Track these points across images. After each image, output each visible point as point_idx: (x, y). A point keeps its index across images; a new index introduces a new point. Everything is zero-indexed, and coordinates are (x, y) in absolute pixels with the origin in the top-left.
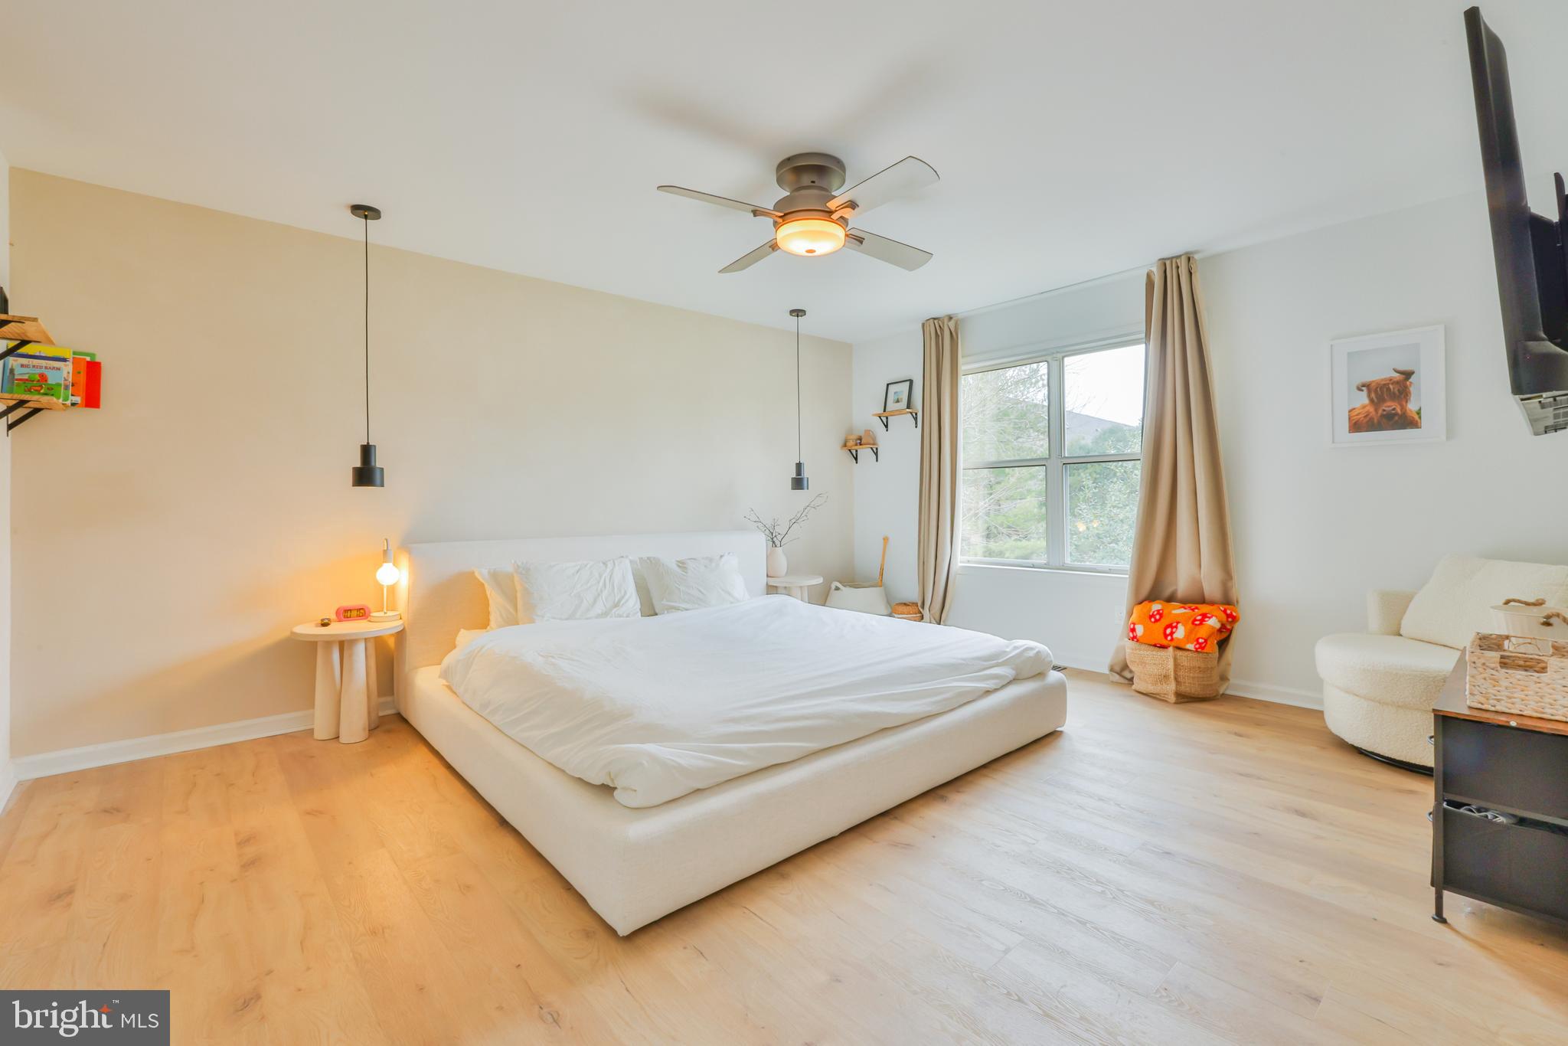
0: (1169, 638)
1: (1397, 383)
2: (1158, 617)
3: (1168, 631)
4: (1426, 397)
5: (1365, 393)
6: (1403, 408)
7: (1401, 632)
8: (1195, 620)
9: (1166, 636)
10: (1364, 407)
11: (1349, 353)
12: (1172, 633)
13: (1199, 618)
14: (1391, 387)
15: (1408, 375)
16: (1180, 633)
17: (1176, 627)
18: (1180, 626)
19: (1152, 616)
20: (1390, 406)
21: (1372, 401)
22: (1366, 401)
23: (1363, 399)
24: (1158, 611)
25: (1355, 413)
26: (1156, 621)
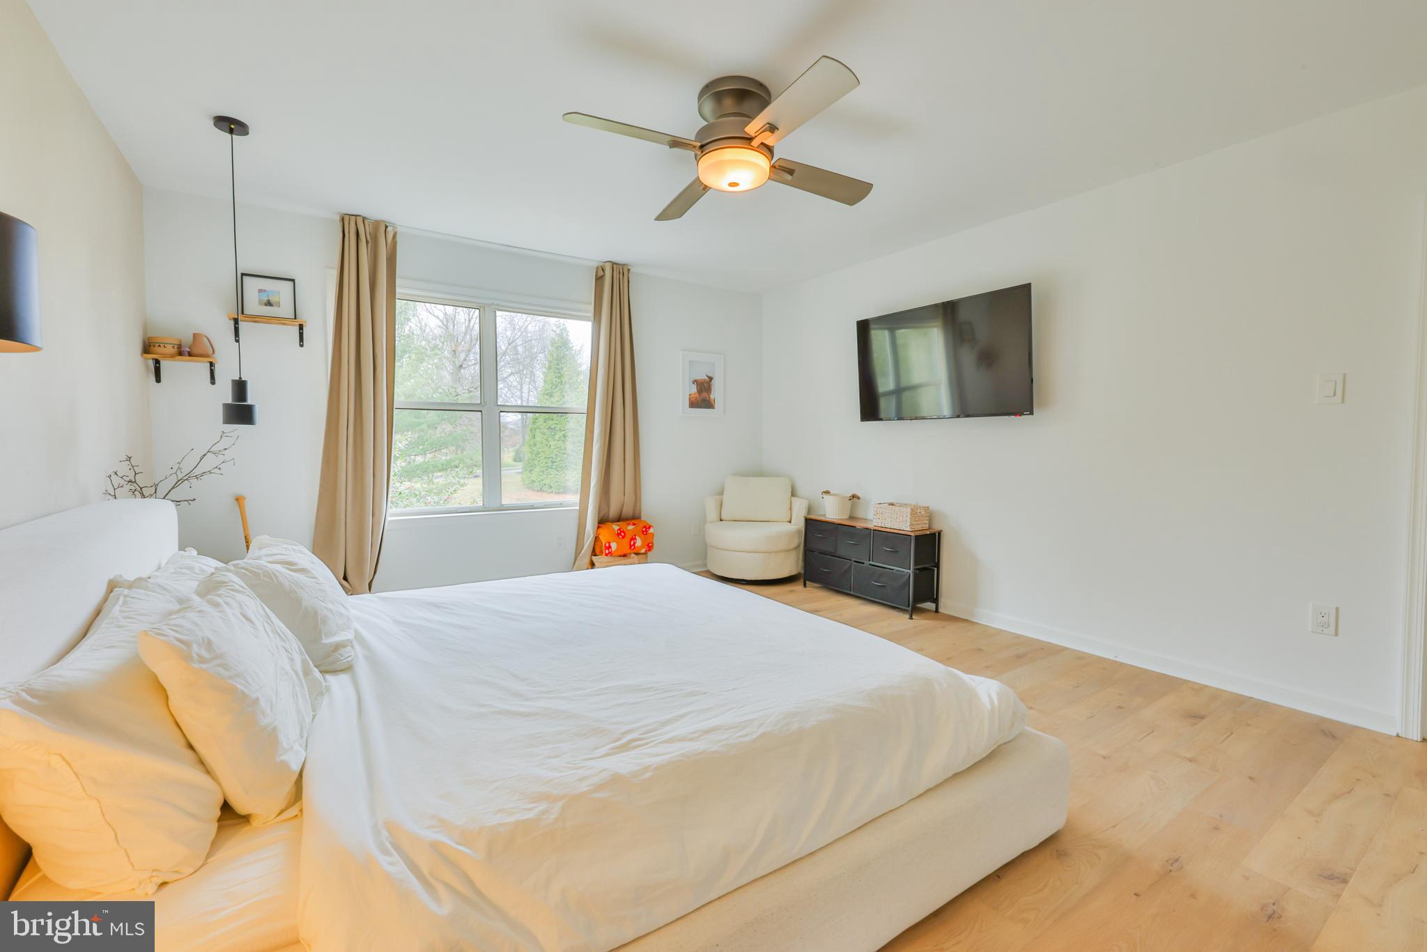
0: (633, 547)
1: (707, 382)
2: (623, 534)
3: (632, 543)
4: (717, 394)
5: (695, 386)
6: (709, 397)
7: (723, 518)
8: (643, 532)
9: (631, 546)
10: (695, 394)
11: (690, 361)
12: (635, 543)
13: (644, 529)
14: (705, 384)
15: (711, 379)
16: (639, 542)
17: (635, 539)
18: (637, 537)
19: (619, 534)
20: (705, 394)
21: (698, 390)
22: (696, 391)
23: (694, 389)
24: (619, 529)
25: (692, 396)
26: (623, 537)
